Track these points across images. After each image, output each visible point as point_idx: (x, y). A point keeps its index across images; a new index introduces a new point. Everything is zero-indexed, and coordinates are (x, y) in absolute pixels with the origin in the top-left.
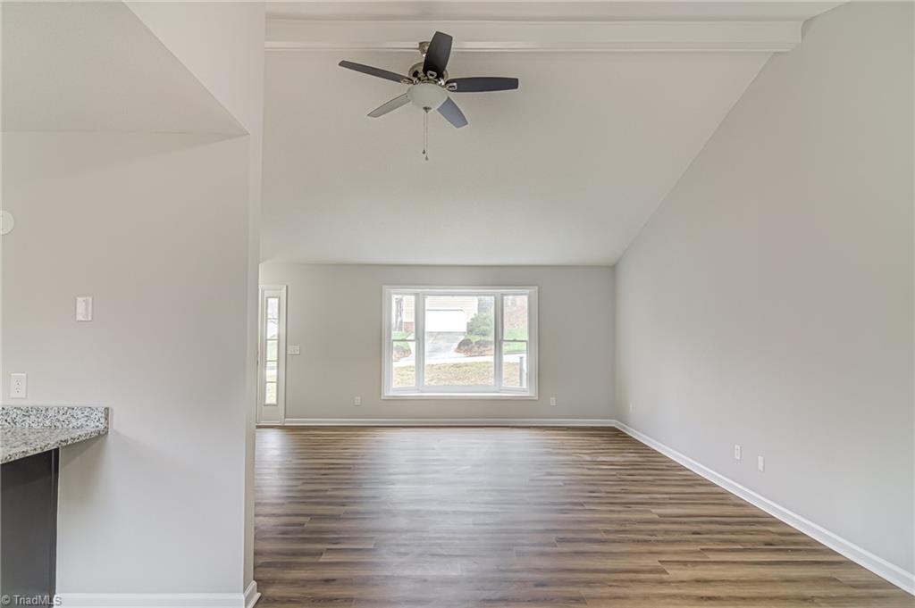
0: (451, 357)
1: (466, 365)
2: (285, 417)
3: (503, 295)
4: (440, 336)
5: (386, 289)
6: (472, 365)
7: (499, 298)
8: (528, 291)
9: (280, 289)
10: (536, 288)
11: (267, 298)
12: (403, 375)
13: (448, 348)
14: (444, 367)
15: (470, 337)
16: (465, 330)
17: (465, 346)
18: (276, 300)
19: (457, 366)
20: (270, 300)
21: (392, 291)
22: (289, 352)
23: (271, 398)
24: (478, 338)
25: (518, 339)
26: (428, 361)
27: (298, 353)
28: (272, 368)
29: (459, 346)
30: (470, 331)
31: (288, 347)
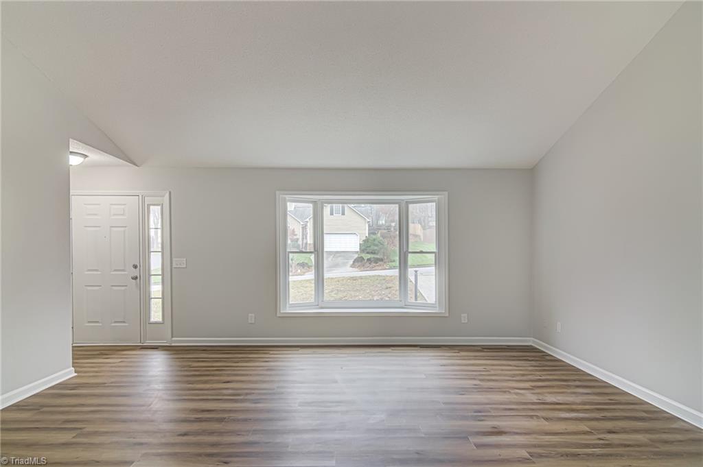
0: (348, 271)
1: (361, 278)
2: (172, 337)
3: (408, 203)
4: (338, 255)
5: (280, 196)
6: (366, 278)
7: (403, 205)
8: (436, 198)
9: (163, 196)
10: (446, 193)
11: (149, 205)
12: (306, 287)
13: (344, 264)
14: (343, 280)
15: (363, 255)
16: (358, 250)
17: (359, 262)
18: (159, 207)
19: (354, 279)
20: (152, 207)
21: (287, 197)
22: (174, 266)
23: (156, 315)
24: (369, 256)
25: (424, 251)
26: (326, 275)
27: (185, 266)
28: (156, 283)
29: (354, 262)
30: (362, 251)
31: (174, 259)
